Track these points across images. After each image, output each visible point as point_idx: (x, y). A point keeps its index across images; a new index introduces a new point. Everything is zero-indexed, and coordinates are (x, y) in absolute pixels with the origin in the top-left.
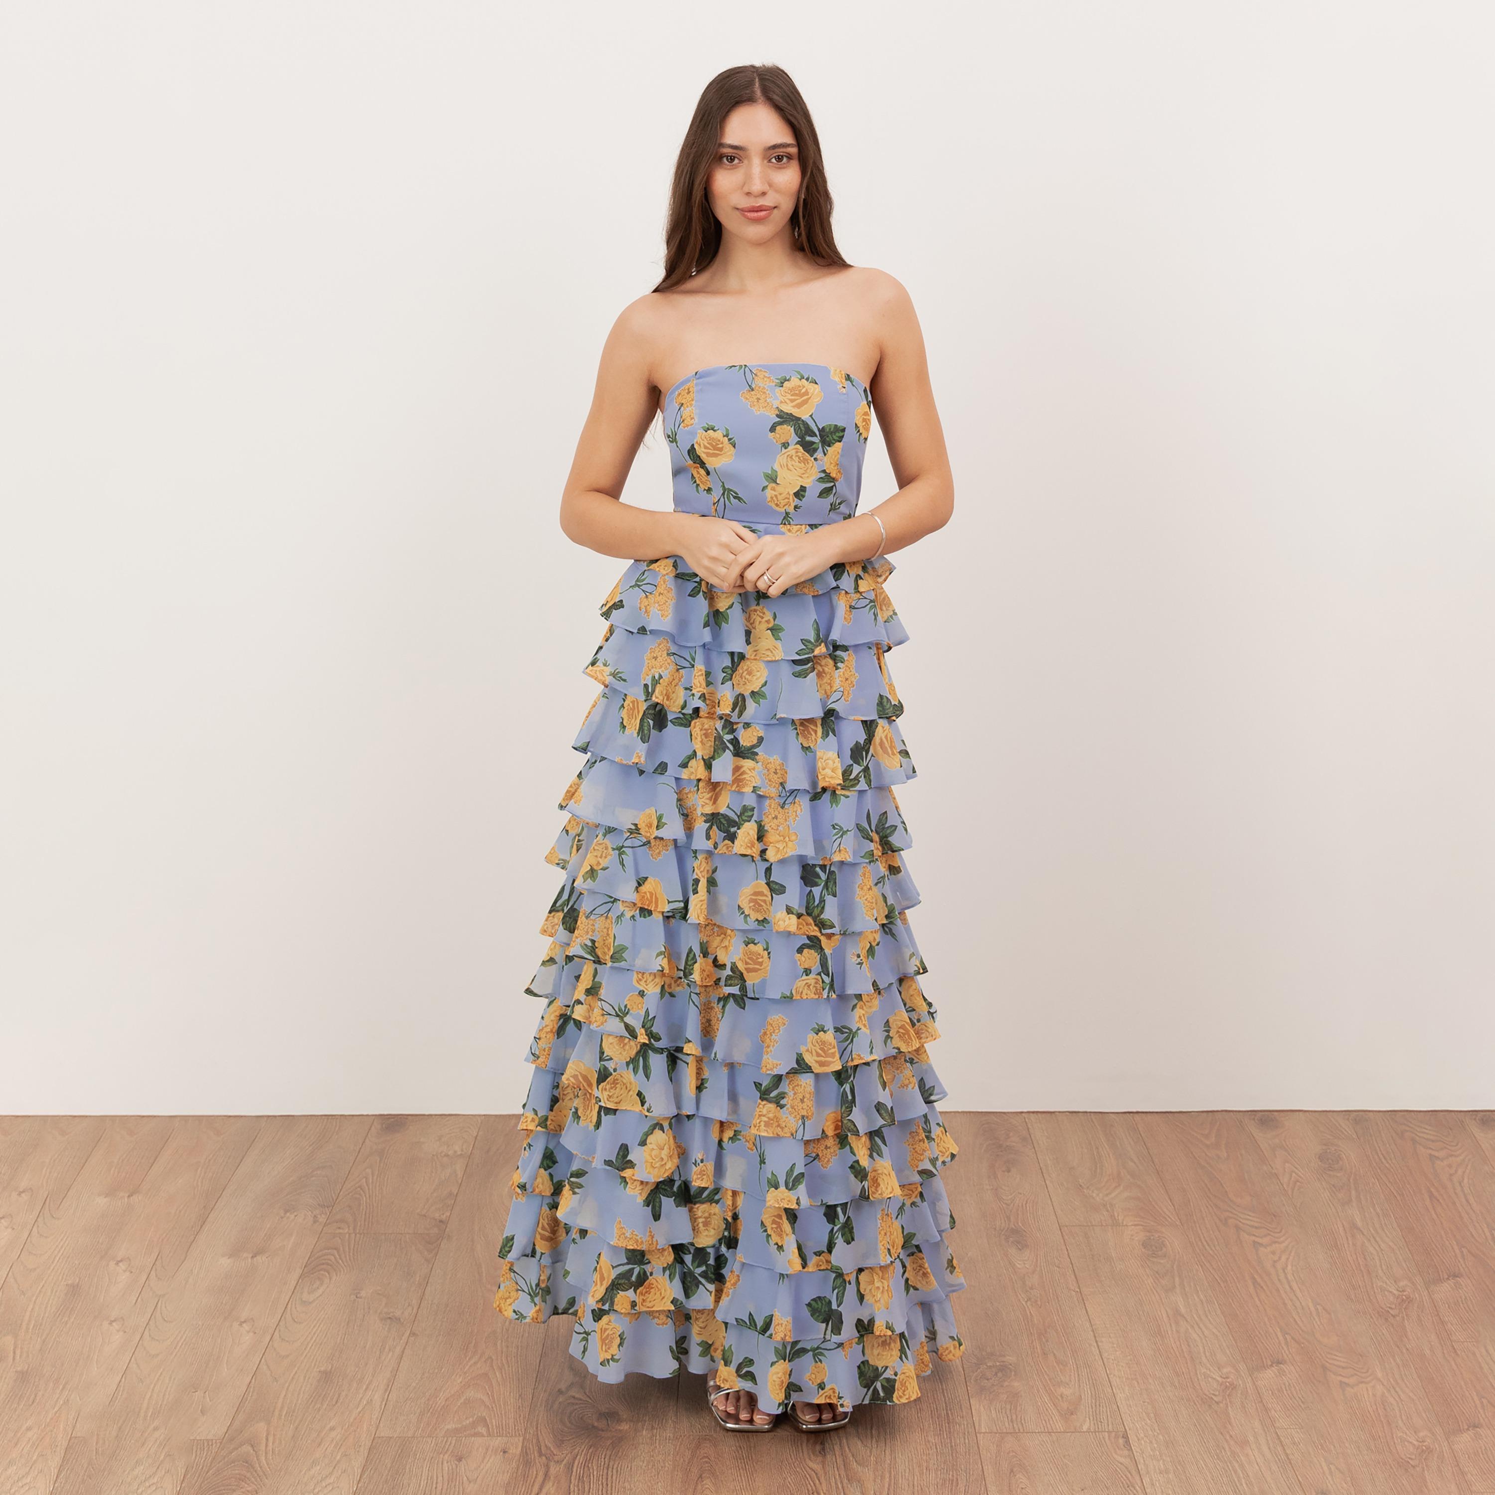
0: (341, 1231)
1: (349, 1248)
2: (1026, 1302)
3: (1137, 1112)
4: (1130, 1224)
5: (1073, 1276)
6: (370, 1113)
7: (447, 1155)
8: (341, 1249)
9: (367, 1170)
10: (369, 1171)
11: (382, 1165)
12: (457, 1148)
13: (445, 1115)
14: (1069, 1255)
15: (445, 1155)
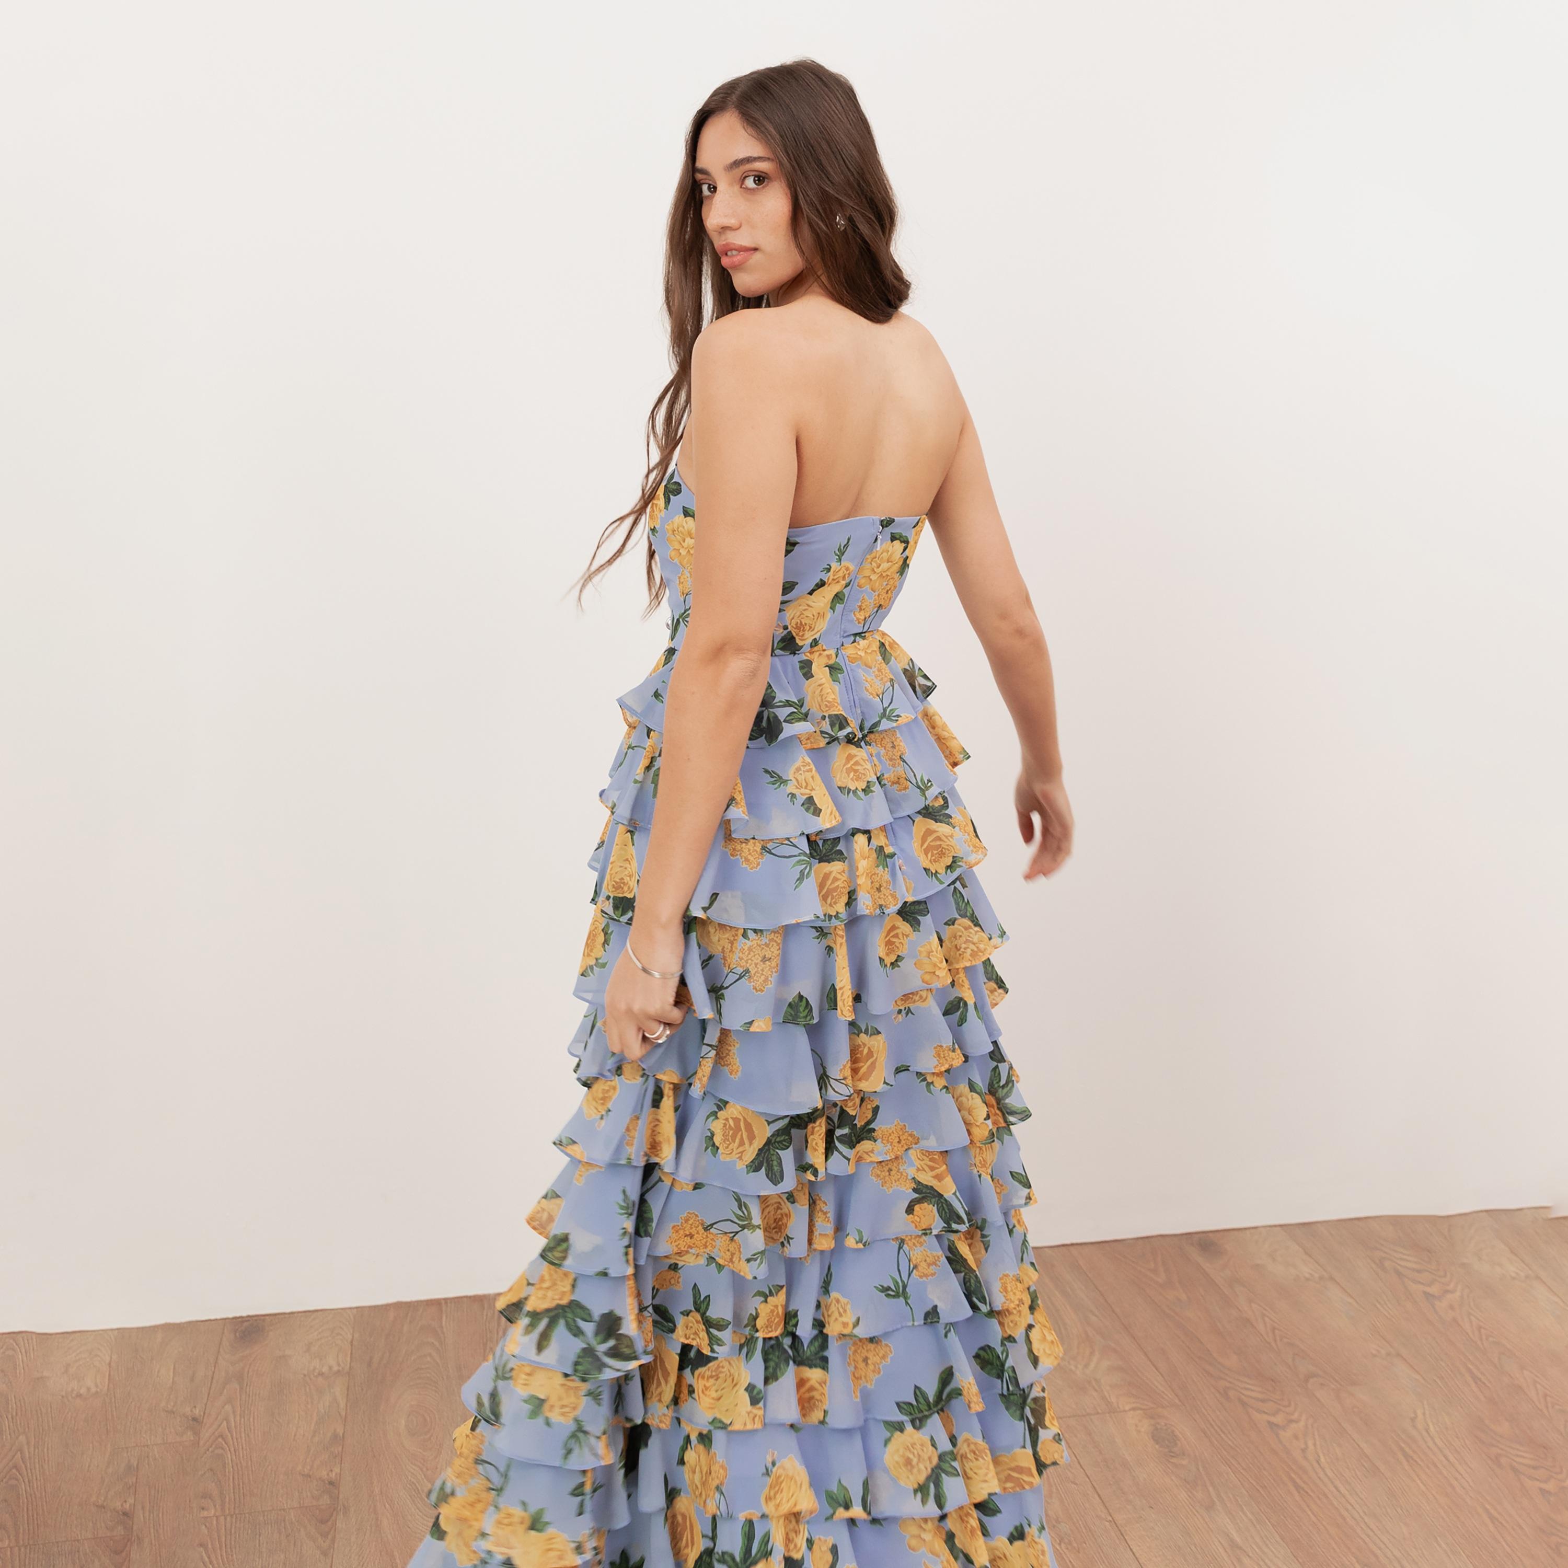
0: (205, 1513)
1: (220, 1542)
2: (1060, 1544)
3: (1072, 1245)
4: (1127, 1408)
5: (1096, 1496)
6: (218, 1317)
7: (321, 1374)
8: (210, 1546)
9: (226, 1407)
10: (228, 1408)
11: (243, 1397)
12: (331, 1361)
13: (309, 1311)
14: (1079, 1463)
15: (319, 1374)
